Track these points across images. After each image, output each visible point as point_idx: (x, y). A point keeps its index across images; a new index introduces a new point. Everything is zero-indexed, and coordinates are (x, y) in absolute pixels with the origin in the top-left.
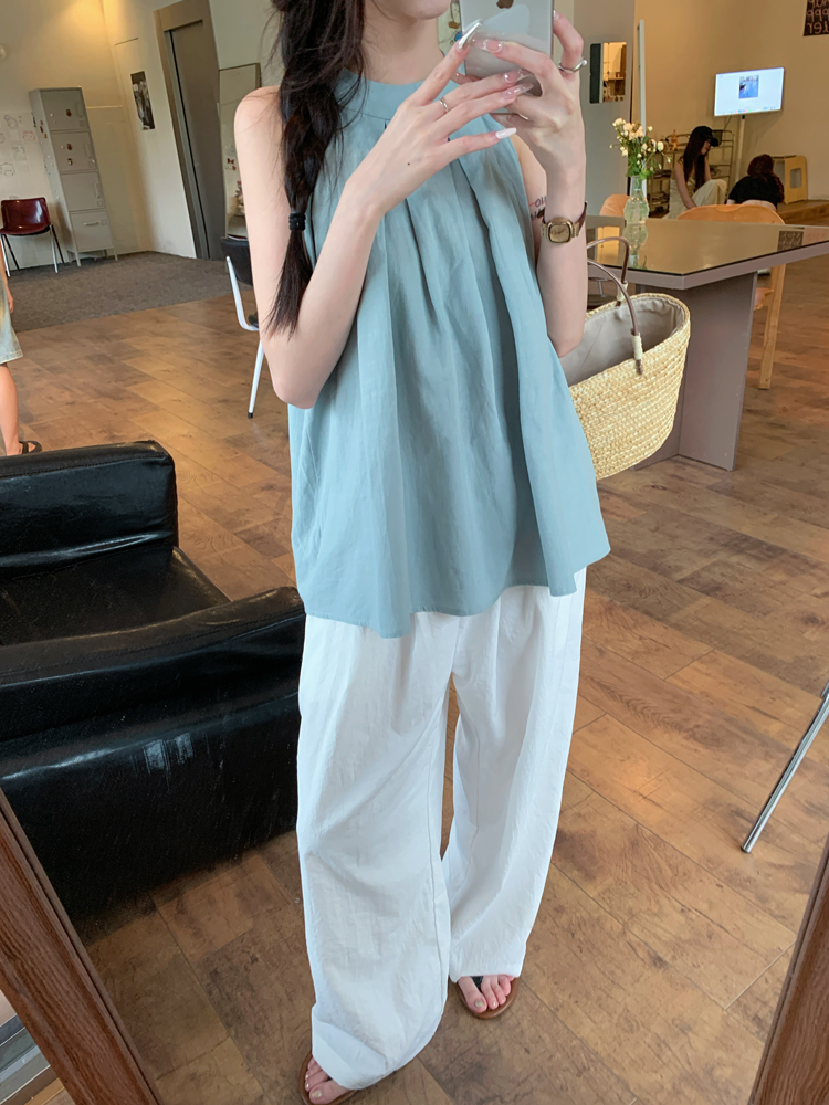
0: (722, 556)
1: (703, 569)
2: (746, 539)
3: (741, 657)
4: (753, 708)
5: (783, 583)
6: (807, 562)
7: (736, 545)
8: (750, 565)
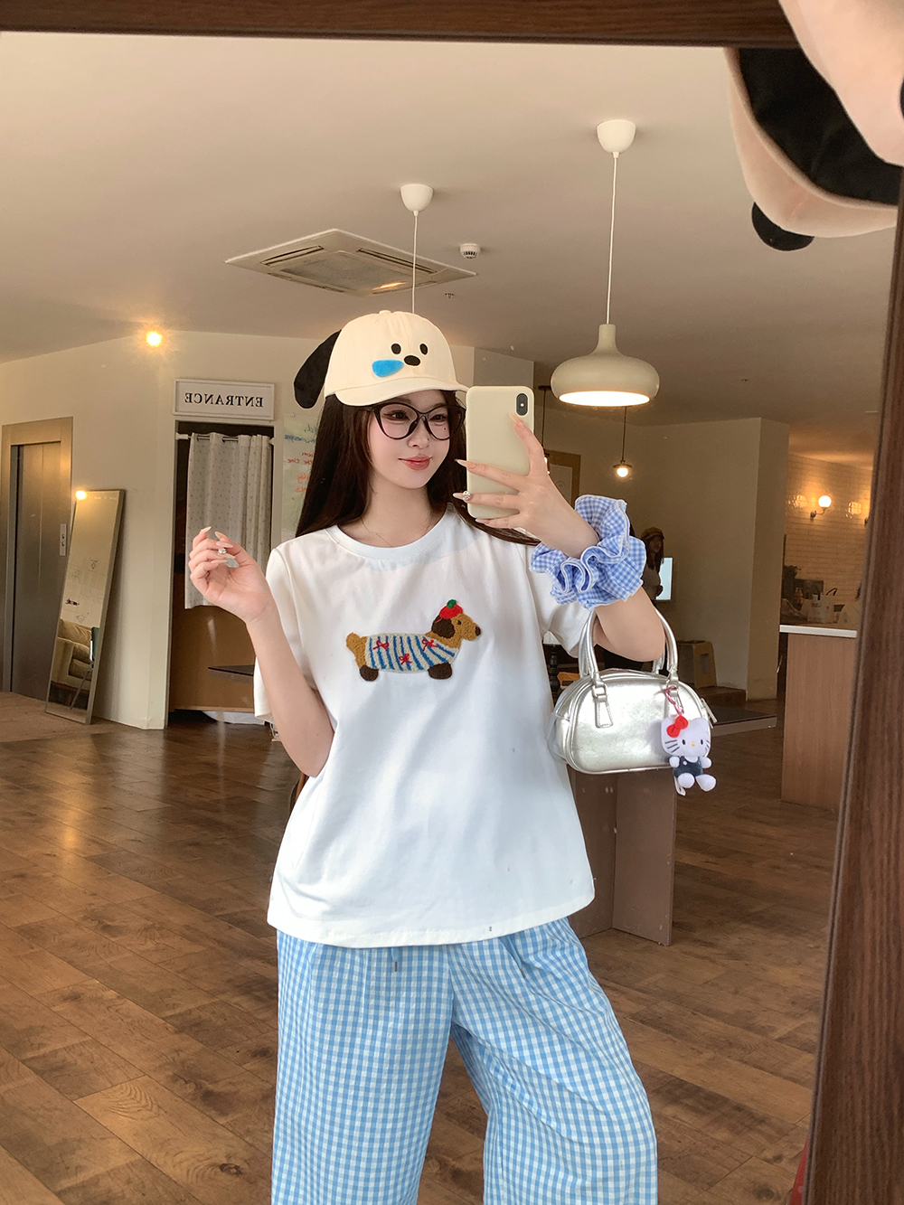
2: (681, 1084)
5: (728, 1143)
6: (751, 1115)
7: (669, 1092)
8: (687, 1118)
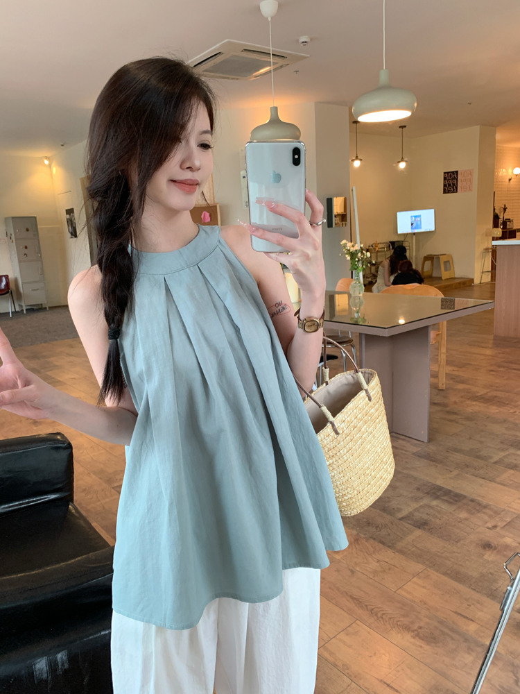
0: (426, 501)
1: (415, 510)
2: (440, 488)
3: (445, 574)
4: (456, 613)
6: (480, 504)
7: (434, 493)
8: (444, 507)
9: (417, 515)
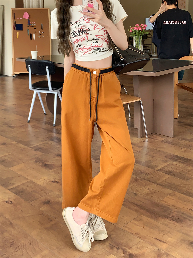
0: (170, 162)
1: (165, 166)
2: (177, 157)
7: (174, 158)
8: (180, 165)
9: (166, 169)
